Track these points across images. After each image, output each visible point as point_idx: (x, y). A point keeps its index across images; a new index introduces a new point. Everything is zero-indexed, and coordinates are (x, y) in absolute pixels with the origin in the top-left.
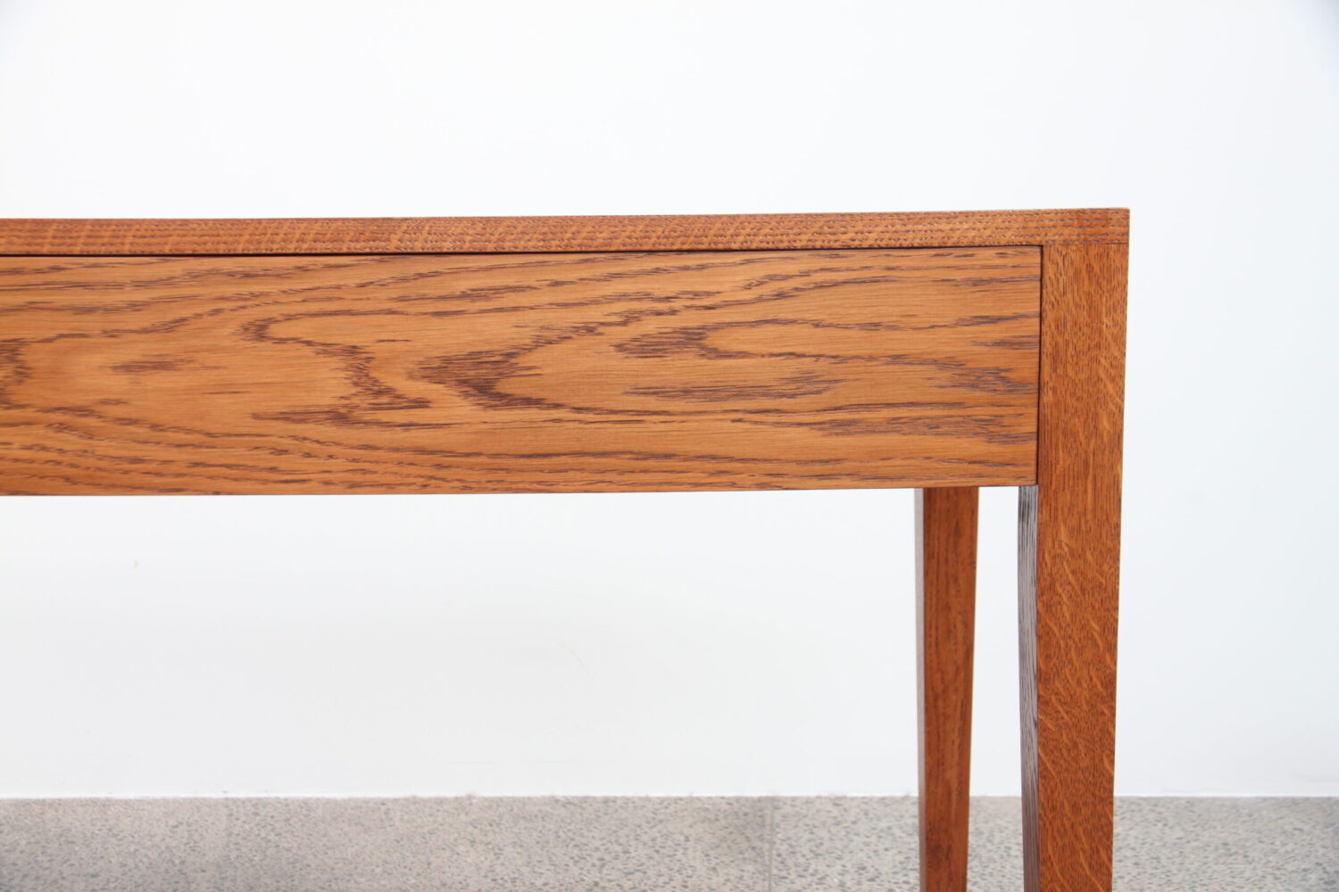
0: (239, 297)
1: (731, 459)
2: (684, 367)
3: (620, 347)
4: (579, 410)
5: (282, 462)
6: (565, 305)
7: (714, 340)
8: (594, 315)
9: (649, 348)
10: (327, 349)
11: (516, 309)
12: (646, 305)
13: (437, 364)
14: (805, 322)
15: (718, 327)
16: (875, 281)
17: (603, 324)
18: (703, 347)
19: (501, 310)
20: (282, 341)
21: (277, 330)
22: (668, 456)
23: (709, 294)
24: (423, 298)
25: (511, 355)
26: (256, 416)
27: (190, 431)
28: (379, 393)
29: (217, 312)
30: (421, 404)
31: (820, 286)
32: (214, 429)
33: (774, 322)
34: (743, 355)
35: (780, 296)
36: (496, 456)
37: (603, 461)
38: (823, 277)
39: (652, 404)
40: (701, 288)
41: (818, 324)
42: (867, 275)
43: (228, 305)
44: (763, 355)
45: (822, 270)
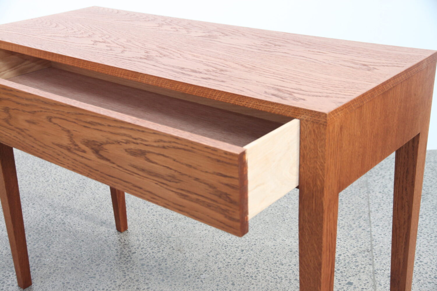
1: (156, 195)
2: (140, 162)
3: (126, 150)
4: (119, 166)
6: (112, 133)
7: (148, 156)
8: (119, 138)
9: (133, 153)
10: (64, 129)
11: (101, 130)
12: (131, 139)
13: (86, 141)
14: (171, 158)
15: (149, 152)
17: (122, 142)
18: (146, 158)
19: (98, 130)
20: (55, 124)
21: (53, 120)
22: (140, 188)
23: (146, 141)
24: (81, 121)
25: (102, 144)
26: (53, 143)
27: (41, 142)
28: (75, 145)
29: (41, 111)
30: (84, 151)
31: (174, 147)
33: (163, 155)
34: (156, 163)
35: (164, 147)
36: (101, 172)
37: (125, 184)
38: (174, 145)
39: (135, 170)
40: (143, 138)
41: (174, 160)
42: (186, 148)
43: (43, 110)
44: (161, 165)
45: (174, 142)
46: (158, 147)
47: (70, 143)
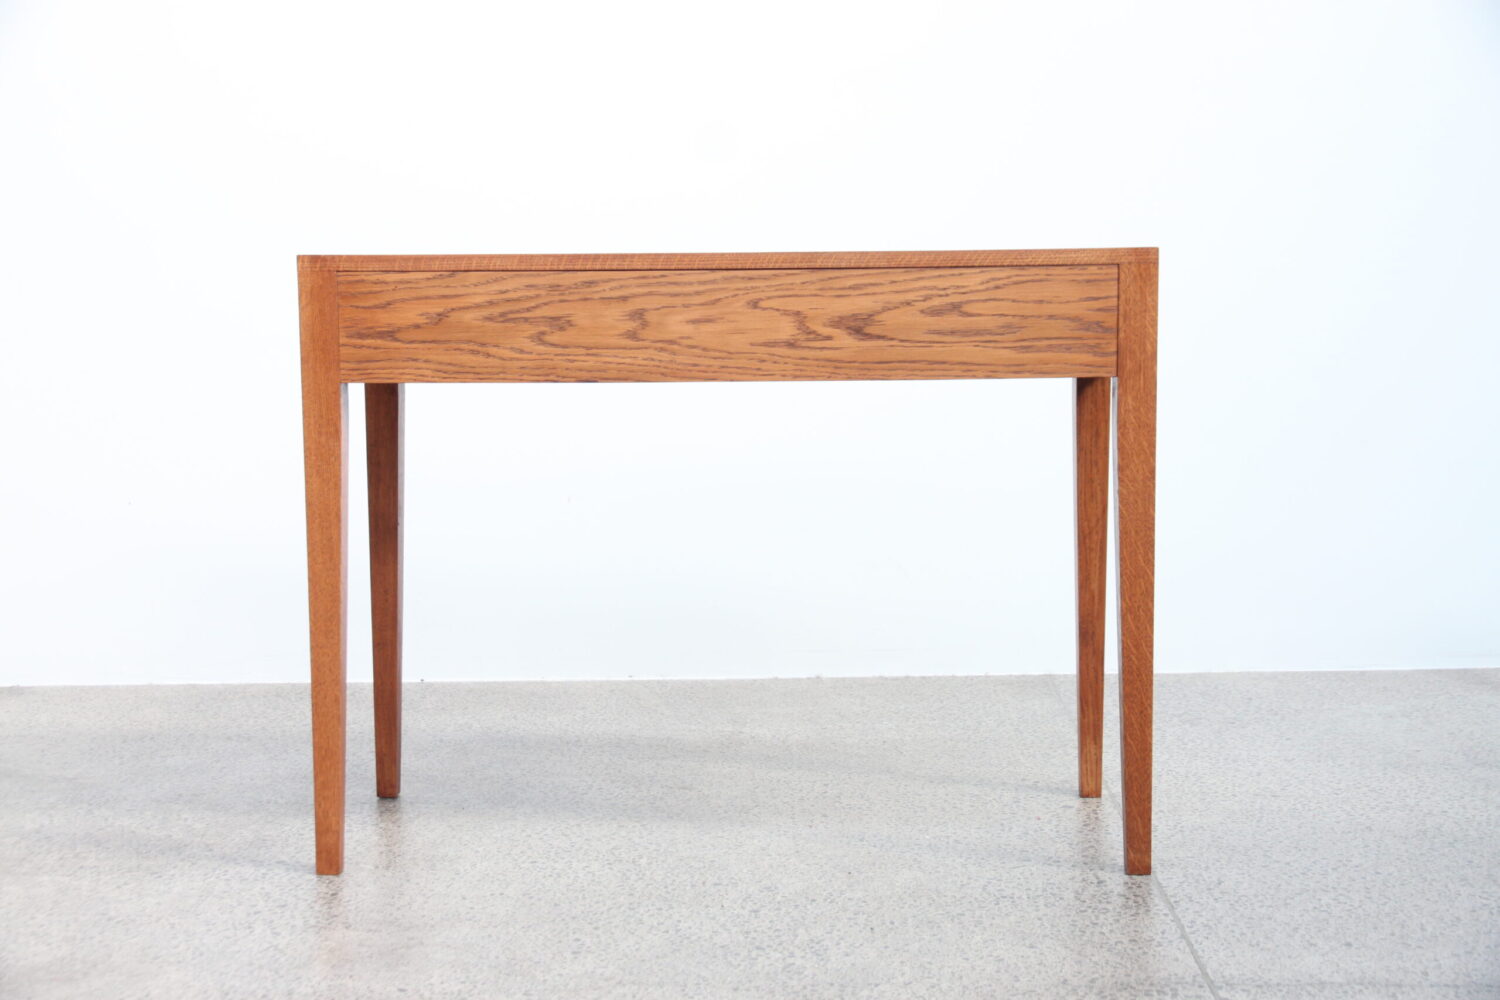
0: (746, 289)
2: (952, 321)
3: (922, 312)
4: (902, 341)
5: (763, 366)
6: (897, 292)
7: (967, 308)
8: (910, 296)
9: (936, 312)
10: (786, 313)
11: (874, 294)
12: (934, 292)
13: (837, 319)
14: (1008, 300)
15: (968, 302)
16: (1041, 281)
17: (914, 301)
18: (961, 312)
19: (865, 295)
20: (764, 309)
21: (763, 304)
22: (944, 363)
23: (963, 287)
24: (831, 289)
25: (871, 315)
26: (752, 344)
27: (720, 351)
28: (810, 333)
29: (735, 296)
30: (829, 338)
31: (1013, 284)
32: (732, 350)
33: (995, 300)
34: (980, 315)
35: (997, 287)
36: (863, 363)
37: (913, 365)
38: (1015, 279)
39: (936, 338)
40: (960, 284)
41: (1014, 301)
42: (1037, 278)
43: (741, 292)
44: (988, 315)
45: (1017, 275)
46: (987, 289)
47: (798, 332)
